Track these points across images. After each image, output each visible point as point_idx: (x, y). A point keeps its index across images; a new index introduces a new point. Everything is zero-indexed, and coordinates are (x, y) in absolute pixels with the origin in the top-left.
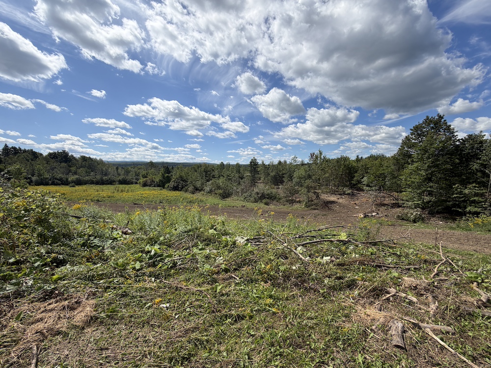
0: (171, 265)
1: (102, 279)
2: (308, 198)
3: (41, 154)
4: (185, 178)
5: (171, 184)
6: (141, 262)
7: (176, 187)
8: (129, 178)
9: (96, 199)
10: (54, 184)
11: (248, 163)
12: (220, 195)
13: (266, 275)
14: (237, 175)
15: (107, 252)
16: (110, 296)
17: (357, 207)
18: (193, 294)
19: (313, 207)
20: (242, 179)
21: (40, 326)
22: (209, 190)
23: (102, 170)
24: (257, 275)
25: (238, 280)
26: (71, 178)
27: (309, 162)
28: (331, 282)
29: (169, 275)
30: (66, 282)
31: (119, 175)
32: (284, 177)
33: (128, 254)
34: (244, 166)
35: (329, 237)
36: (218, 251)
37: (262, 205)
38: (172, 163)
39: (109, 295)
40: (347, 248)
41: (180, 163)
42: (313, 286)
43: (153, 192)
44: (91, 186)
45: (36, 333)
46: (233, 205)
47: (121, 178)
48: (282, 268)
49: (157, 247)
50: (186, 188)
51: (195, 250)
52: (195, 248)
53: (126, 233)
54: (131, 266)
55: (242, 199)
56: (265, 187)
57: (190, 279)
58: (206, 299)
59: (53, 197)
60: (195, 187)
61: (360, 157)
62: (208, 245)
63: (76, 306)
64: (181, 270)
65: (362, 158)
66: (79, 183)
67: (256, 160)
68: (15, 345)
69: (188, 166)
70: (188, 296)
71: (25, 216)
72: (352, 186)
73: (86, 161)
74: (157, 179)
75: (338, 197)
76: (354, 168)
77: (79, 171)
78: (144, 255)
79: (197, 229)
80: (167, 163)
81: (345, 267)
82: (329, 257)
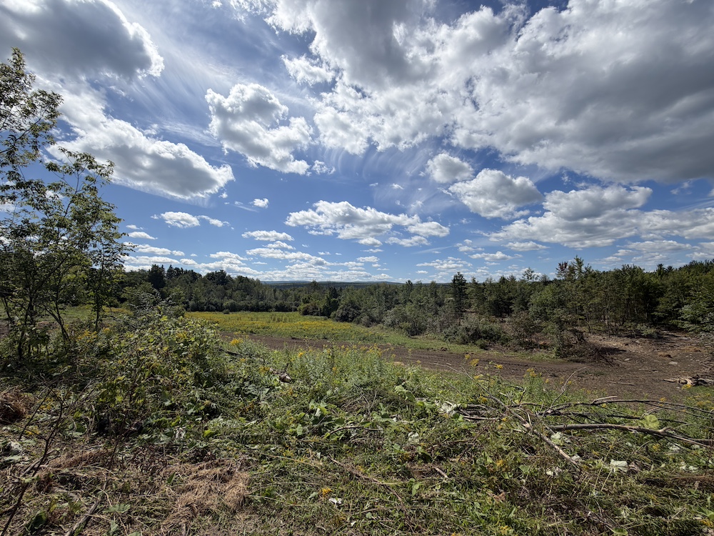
0: (342, 436)
1: (256, 443)
2: (562, 339)
3: (200, 275)
4: (357, 304)
5: (339, 312)
6: (304, 425)
7: (344, 317)
8: (287, 303)
9: (250, 329)
10: (209, 310)
11: (450, 281)
12: (407, 329)
13: (496, 478)
14: (432, 300)
15: (263, 404)
16: (265, 471)
17: (673, 363)
18: (375, 490)
19: (573, 357)
20: (440, 306)
21: (190, 497)
22: (390, 322)
23: (259, 293)
24: (480, 475)
25: (446, 479)
26: (227, 303)
27: (558, 279)
28: (637, 517)
29: (339, 452)
30: (217, 440)
31: (276, 299)
32: (512, 304)
33: (288, 411)
34: (444, 285)
35: (617, 420)
36: (411, 422)
37: (476, 349)
38: (341, 283)
39: (265, 468)
40: (664, 448)
41: (351, 283)
42: (595, 519)
43: (316, 322)
44: (245, 312)
45: (186, 506)
46: (428, 347)
47: (278, 303)
48: (526, 469)
49: (323, 405)
50: (359, 317)
51: (376, 417)
52: (375, 413)
53: (283, 380)
54: (291, 430)
55: (442, 338)
56: (480, 319)
57: (370, 463)
58: (396, 502)
59: (211, 328)
60: (370, 317)
61: (666, 266)
62: (394, 410)
63: (227, 477)
64: (356, 447)
65: (670, 268)
66: (234, 309)
67: (461, 276)
68: (165, 517)
69: (360, 286)
70: (368, 491)
71: (183, 350)
72: (655, 322)
73: (242, 282)
74: (321, 305)
75: (627, 342)
76: (655, 287)
77: (235, 294)
78: (307, 415)
79: (377, 383)
80: (334, 283)
81: (664, 489)
82: (624, 463)
